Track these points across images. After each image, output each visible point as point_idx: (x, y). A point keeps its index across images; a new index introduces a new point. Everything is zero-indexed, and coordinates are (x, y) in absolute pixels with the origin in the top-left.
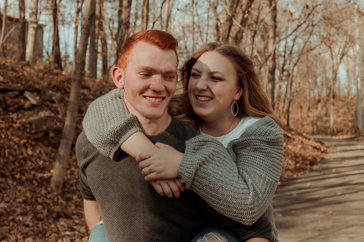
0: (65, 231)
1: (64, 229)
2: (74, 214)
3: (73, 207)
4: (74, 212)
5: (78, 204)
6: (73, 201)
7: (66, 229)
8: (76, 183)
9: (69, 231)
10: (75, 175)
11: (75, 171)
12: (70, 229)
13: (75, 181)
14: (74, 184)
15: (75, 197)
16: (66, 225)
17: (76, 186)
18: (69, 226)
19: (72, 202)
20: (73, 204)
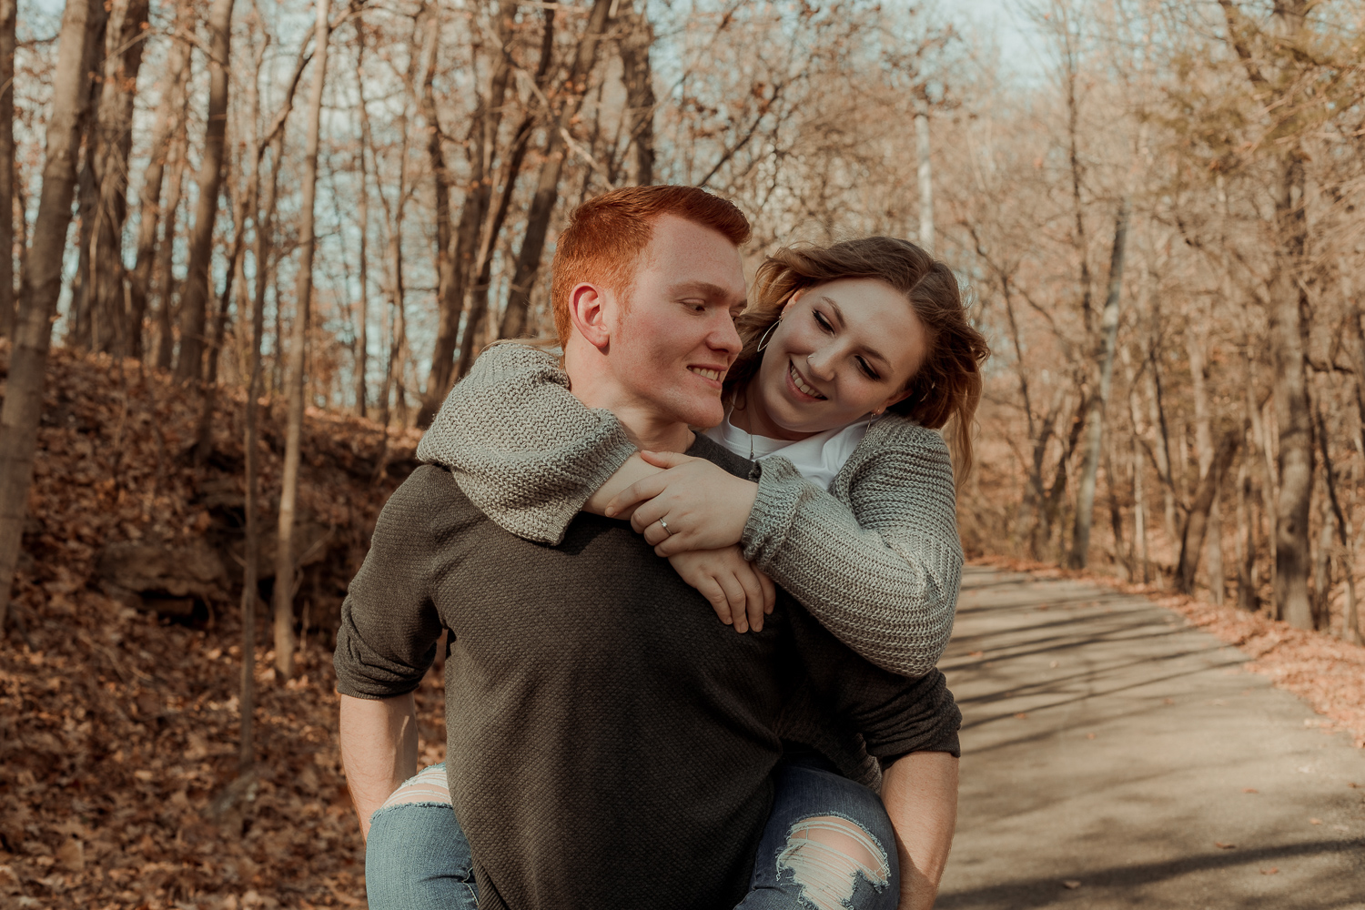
0: (16, 894)
1: (12, 890)
2: (31, 837)
3: (24, 812)
4: (32, 828)
5: (38, 800)
6: (23, 791)
7: (19, 889)
8: (18, 725)
9: (28, 895)
10: (11, 696)
11: (11, 684)
12: (29, 890)
13: (15, 718)
14: (14, 728)
15: (25, 775)
16: (14, 876)
17: (20, 737)
18: (26, 879)
19: (15, 793)
20: (20, 800)
